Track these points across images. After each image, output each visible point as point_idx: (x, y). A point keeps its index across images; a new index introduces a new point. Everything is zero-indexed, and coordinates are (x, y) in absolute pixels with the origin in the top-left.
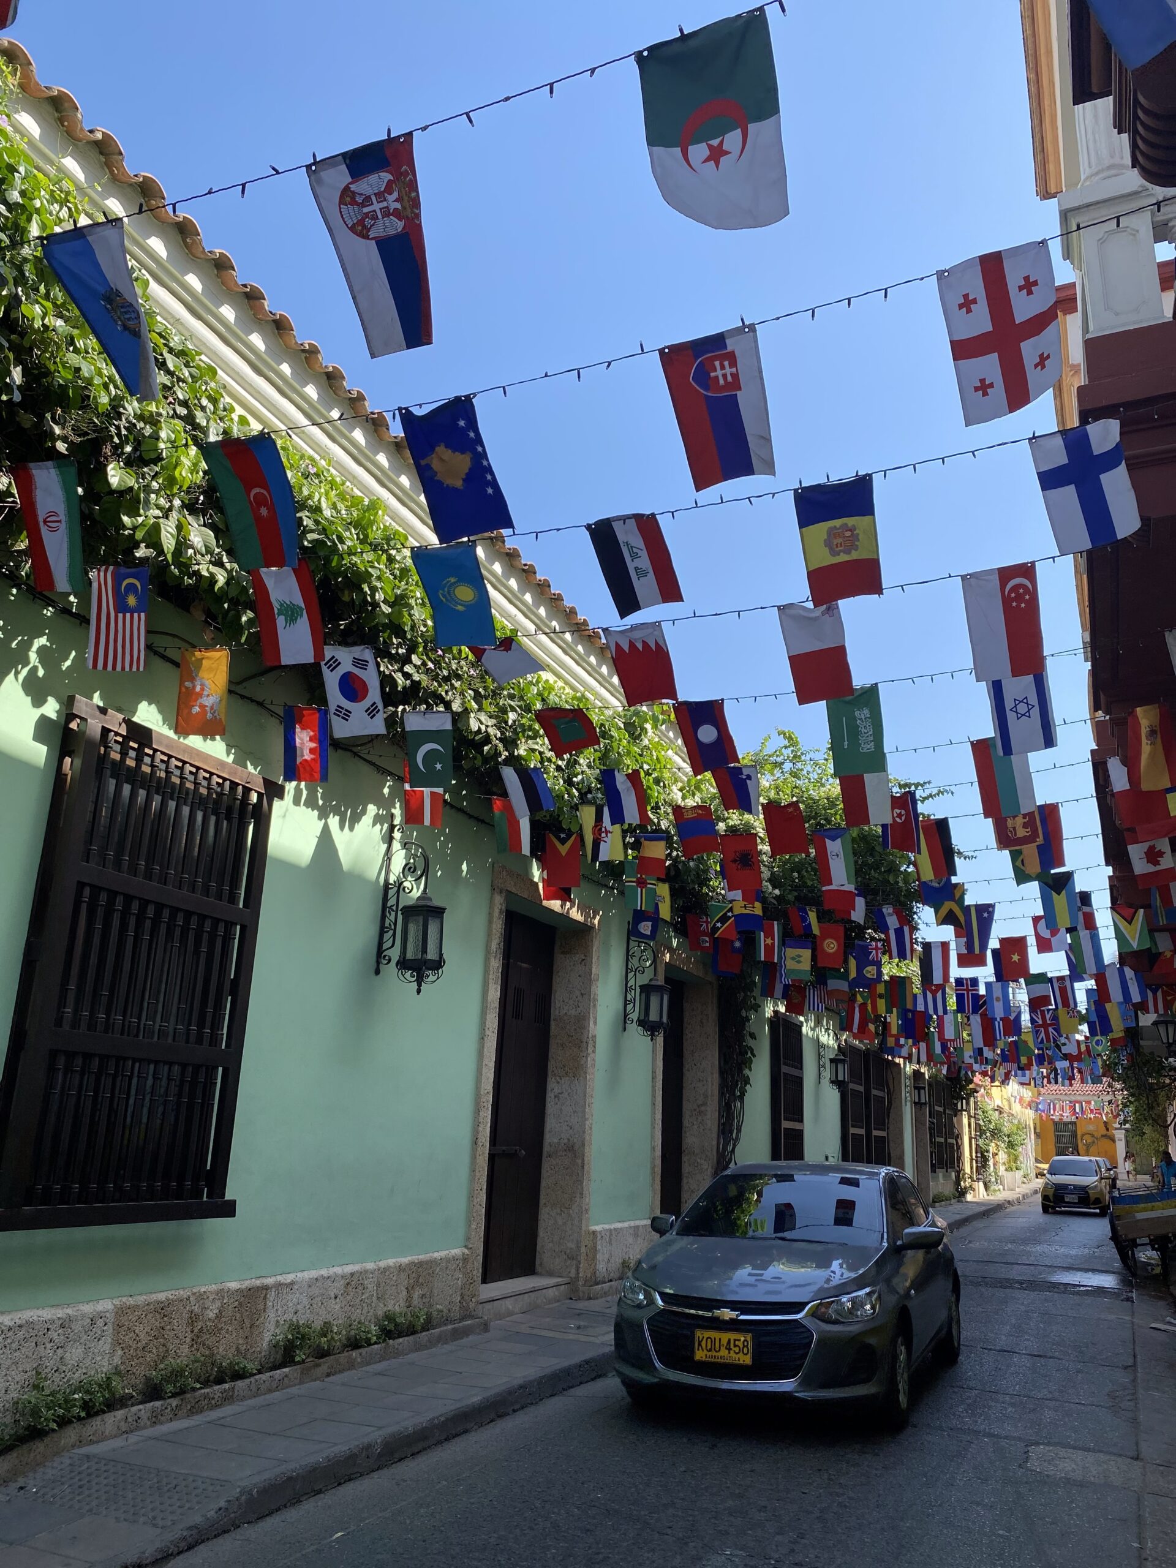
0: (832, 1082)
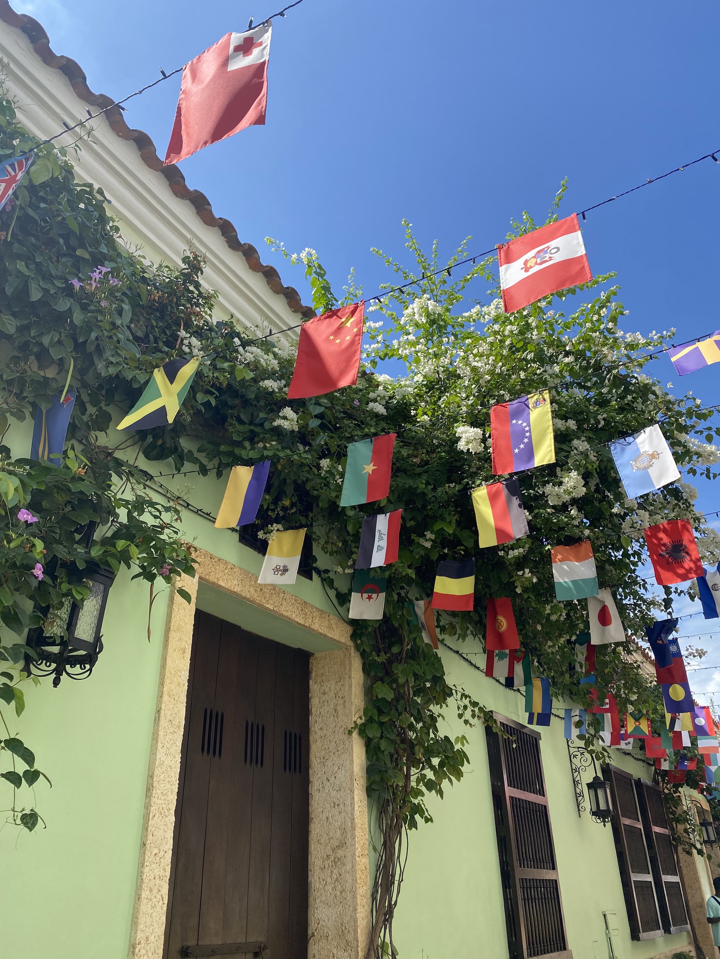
0: (594, 814)
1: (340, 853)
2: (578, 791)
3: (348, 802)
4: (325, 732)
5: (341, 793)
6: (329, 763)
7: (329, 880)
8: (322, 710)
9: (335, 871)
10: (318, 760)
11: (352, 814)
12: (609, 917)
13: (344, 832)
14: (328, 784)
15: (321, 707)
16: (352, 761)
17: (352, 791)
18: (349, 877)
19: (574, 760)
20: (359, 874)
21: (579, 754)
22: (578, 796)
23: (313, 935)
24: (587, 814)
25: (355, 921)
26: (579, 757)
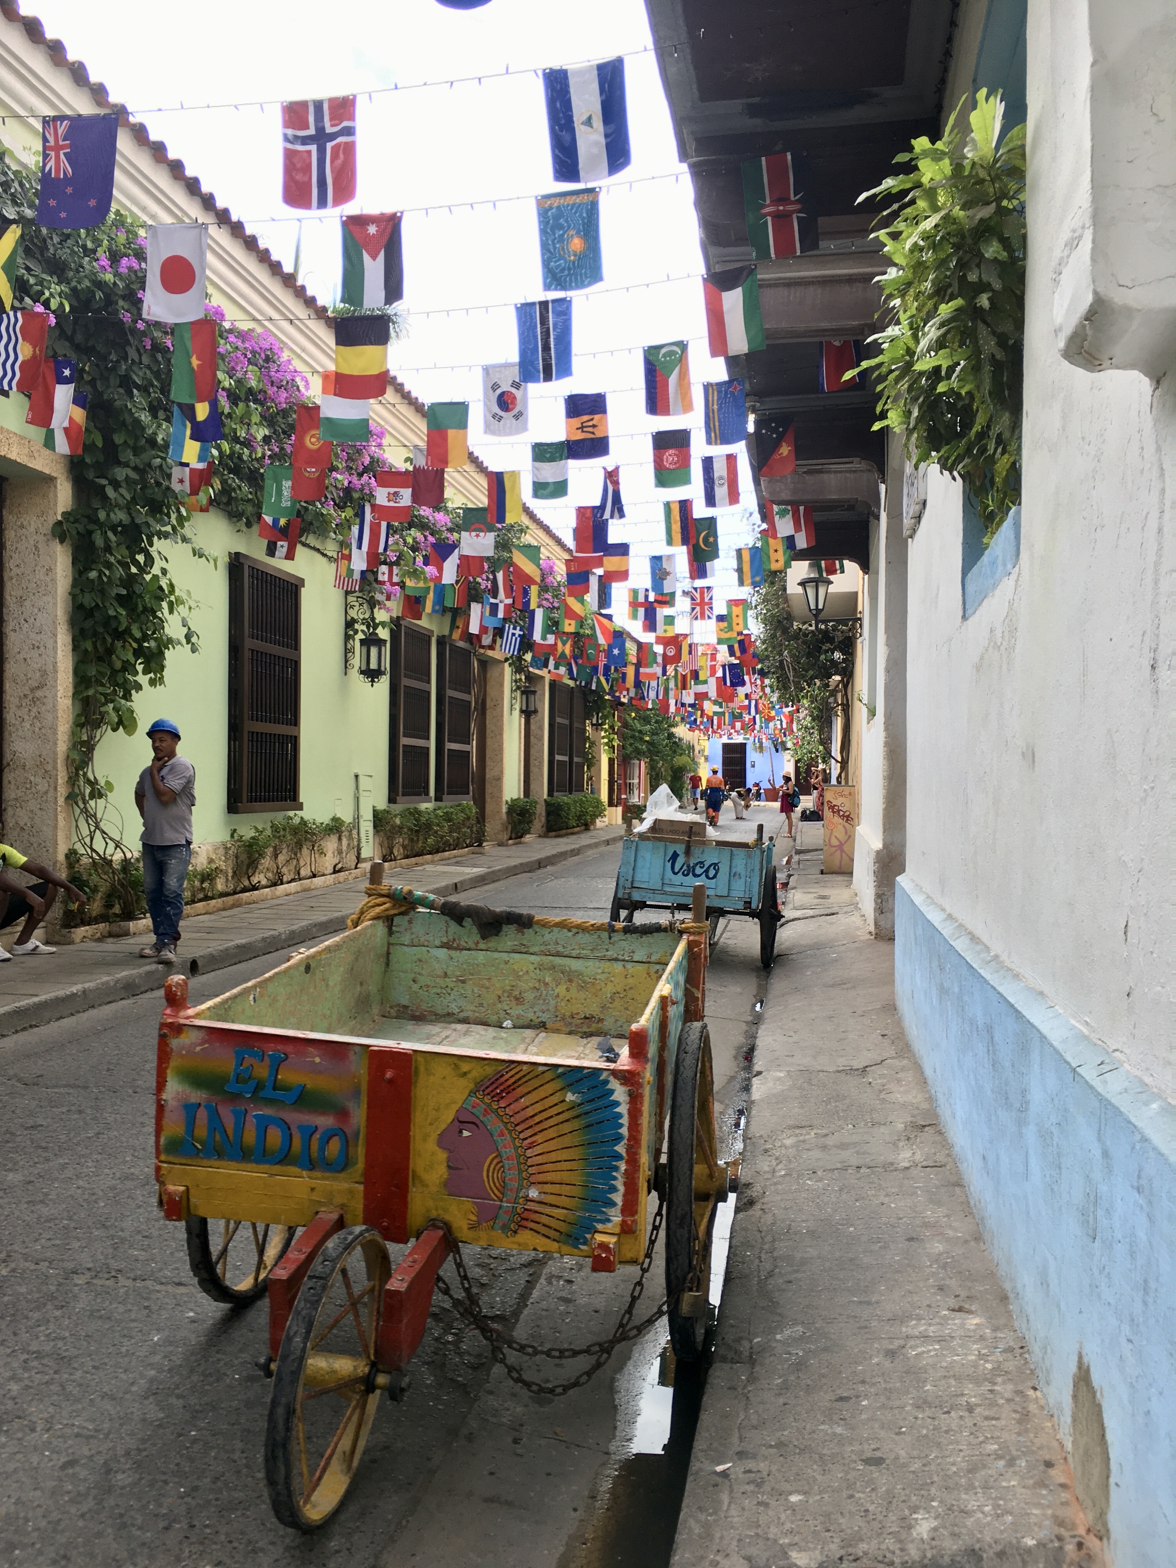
0: (362, 672)
1: (39, 694)
2: (349, 647)
3: (50, 645)
4: (22, 570)
5: (42, 636)
6: (27, 603)
7: (26, 717)
8: (19, 545)
9: (35, 710)
10: (14, 600)
11: (55, 658)
12: (361, 778)
13: (44, 673)
14: (26, 625)
15: (18, 542)
16: (55, 604)
17: (55, 635)
18: (50, 717)
19: (350, 611)
20: (60, 713)
21: (357, 604)
22: (347, 652)
23: (8, 765)
24: (354, 673)
25: (55, 753)
26: (356, 609)
